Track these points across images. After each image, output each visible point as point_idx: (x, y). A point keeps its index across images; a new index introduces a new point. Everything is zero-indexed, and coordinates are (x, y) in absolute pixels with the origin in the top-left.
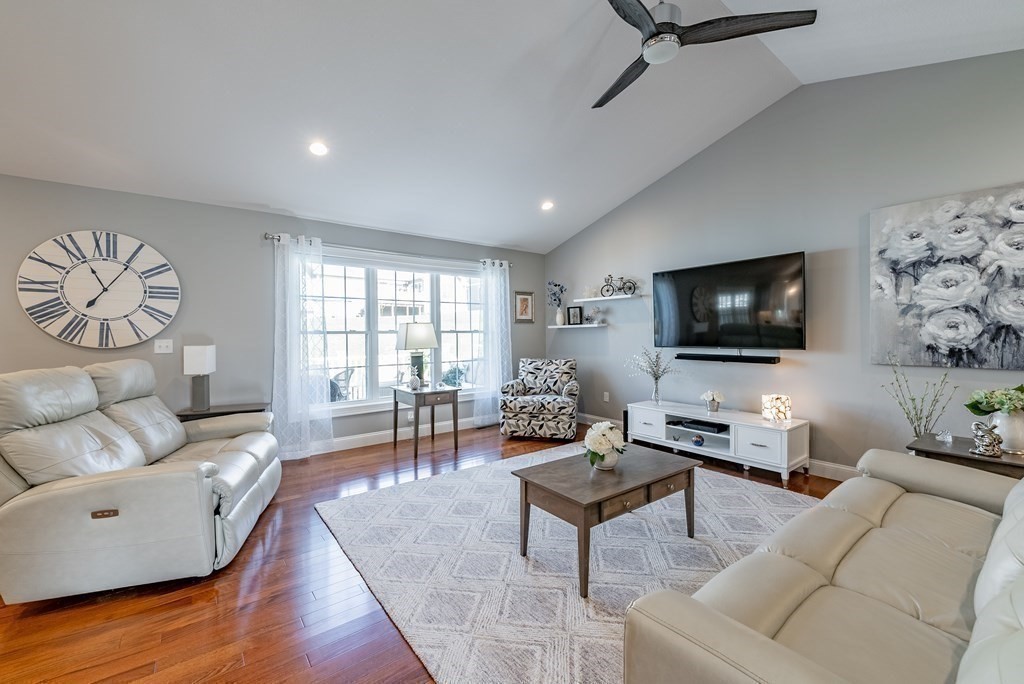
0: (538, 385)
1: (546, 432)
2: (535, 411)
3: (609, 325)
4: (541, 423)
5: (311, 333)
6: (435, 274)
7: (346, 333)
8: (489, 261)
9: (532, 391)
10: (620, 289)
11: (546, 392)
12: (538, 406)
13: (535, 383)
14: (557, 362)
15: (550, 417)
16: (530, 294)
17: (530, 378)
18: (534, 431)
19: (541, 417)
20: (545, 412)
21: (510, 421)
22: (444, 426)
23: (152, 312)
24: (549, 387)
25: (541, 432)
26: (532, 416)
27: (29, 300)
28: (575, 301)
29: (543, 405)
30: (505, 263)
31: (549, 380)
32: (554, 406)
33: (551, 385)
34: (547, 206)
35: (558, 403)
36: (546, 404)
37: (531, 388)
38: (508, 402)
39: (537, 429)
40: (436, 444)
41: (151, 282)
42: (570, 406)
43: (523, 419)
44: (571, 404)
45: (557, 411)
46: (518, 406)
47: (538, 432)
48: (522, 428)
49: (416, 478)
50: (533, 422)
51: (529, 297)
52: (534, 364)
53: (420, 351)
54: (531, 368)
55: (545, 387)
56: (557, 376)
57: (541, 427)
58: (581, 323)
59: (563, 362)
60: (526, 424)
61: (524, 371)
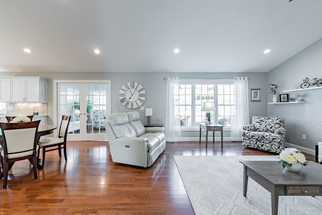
0: (262, 128)
1: (265, 148)
2: (259, 138)
3: (306, 102)
5: (175, 105)
6: (216, 85)
7: (186, 105)
8: (238, 78)
9: (259, 130)
10: (314, 84)
11: (266, 131)
12: (261, 136)
13: (260, 127)
14: (273, 118)
15: (268, 142)
16: (259, 89)
17: (258, 125)
18: (259, 147)
19: (262, 141)
20: (264, 139)
21: (247, 141)
22: (218, 139)
23: (140, 100)
24: (268, 129)
25: (263, 148)
26: (258, 140)
27: (121, 98)
28: (284, 91)
29: (263, 136)
30: (246, 78)
31: (267, 126)
32: (269, 137)
33: (269, 128)
34: (267, 51)
35: (272, 136)
36: (265, 136)
37: (258, 129)
38: (246, 133)
39: (260, 146)
40: (215, 145)
41: (141, 93)
42: (278, 139)
43: (253, 141)
44: (279, 138)
45: (271, 140)
46: (251, 135)
48: (252, 144)
49: (207, 155)
50: (258, 143)
51: (258, 91)
52: (260, 119)
53: (209, 112)
54: (258, 120)
55: (265, 129)
56: (273, 125)
57: (262, 145)
58: (288, 101)
59: (276, 119)
60: (255, 143)
61: (255, 121)
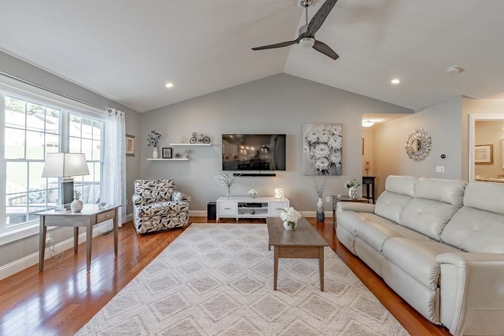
0: (154, 196)
1: (172, 225)
2: (165, 213)
3: (191, 159)
4: (168, 220)
6: (66, 111)
8: (114, 110)
9: (149, 201)
10: (200, 141)
11: (160, 200)
12: (168, 209)
13: (152, 196)
14: (164, 181)
15: (175, 215)
16: (133, 137)
17: (147, 193)
18: (164, 226)
19: (169, 216)
20: (172, 212)
21: (146, 223)
24: (162, 197)
25: (169, 226)
26: (163, 216)
28: (171, 144)
29: (171, 208)
30: (123, 114)
31: (160, 192)
33: (163, 195)
34: (169, 85)
35: (180, 205)
36: (172, 207)
37: (148, 199)
38: (145, 210)
39: (166, 224)
42: (187, 206)
43: (156, 220)
45: (179, 210)
47: (166, 226)
48: (155, 225)
50: (163, 220)
51: (132, 139)
52: (148, 183)
53: (72, 178)
54: (146, 186)
55: (158, 197)
56: (166, 189)
57: (169, 222)
58: (171, 158)
59: (167, 181)
60: (158, 222)
61: (141, 188)
